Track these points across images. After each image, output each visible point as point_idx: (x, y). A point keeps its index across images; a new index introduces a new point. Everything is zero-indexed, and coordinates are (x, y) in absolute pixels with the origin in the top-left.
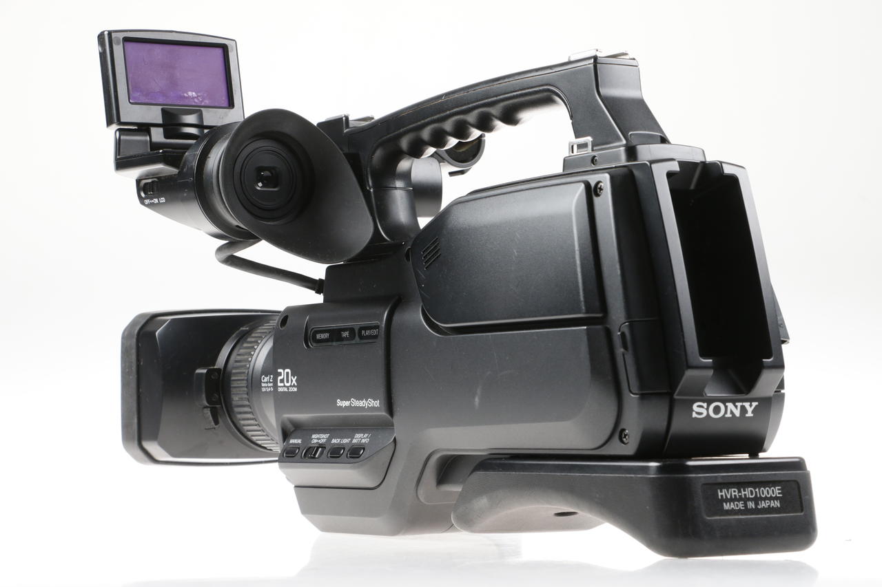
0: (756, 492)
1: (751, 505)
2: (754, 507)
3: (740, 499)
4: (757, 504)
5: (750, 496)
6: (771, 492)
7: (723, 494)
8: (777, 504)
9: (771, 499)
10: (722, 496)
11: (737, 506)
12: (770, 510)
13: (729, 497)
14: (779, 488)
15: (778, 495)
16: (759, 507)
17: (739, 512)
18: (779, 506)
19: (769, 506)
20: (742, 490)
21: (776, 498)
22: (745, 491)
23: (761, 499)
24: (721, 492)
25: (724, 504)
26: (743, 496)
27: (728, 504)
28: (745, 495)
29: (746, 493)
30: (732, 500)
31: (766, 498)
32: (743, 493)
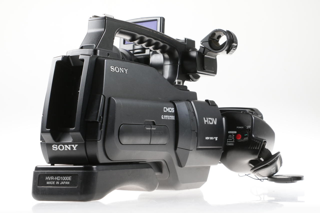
0: (61, 178)
1: (58, 183)
2: (58, 184)
3: (54, 180)
4: (60, 183)
5: (58, 180)
6: (67, 178)
7: (48, 178)
8: (68, 183)
9: (67, 181)
10: (47, 179)
11: (52, 183)
12: (65, 185)
13: (50, 180)
14: (71, 177)
15: (69, 180)
16: (61, 184)
17: (53, 185)
18: (69, 184)
19: (65, 184)
20: (55, 177)
21: (69, 181)
22: (56, 177)
23: (62, 181)
24: (47, 177)
25: (47, 182)
26: (55, 180)
27: (49, 182)
28: (56, 179)
29: (57, 178)
30: (51, 181)
31: (64, 181)
32: (56, 178)
